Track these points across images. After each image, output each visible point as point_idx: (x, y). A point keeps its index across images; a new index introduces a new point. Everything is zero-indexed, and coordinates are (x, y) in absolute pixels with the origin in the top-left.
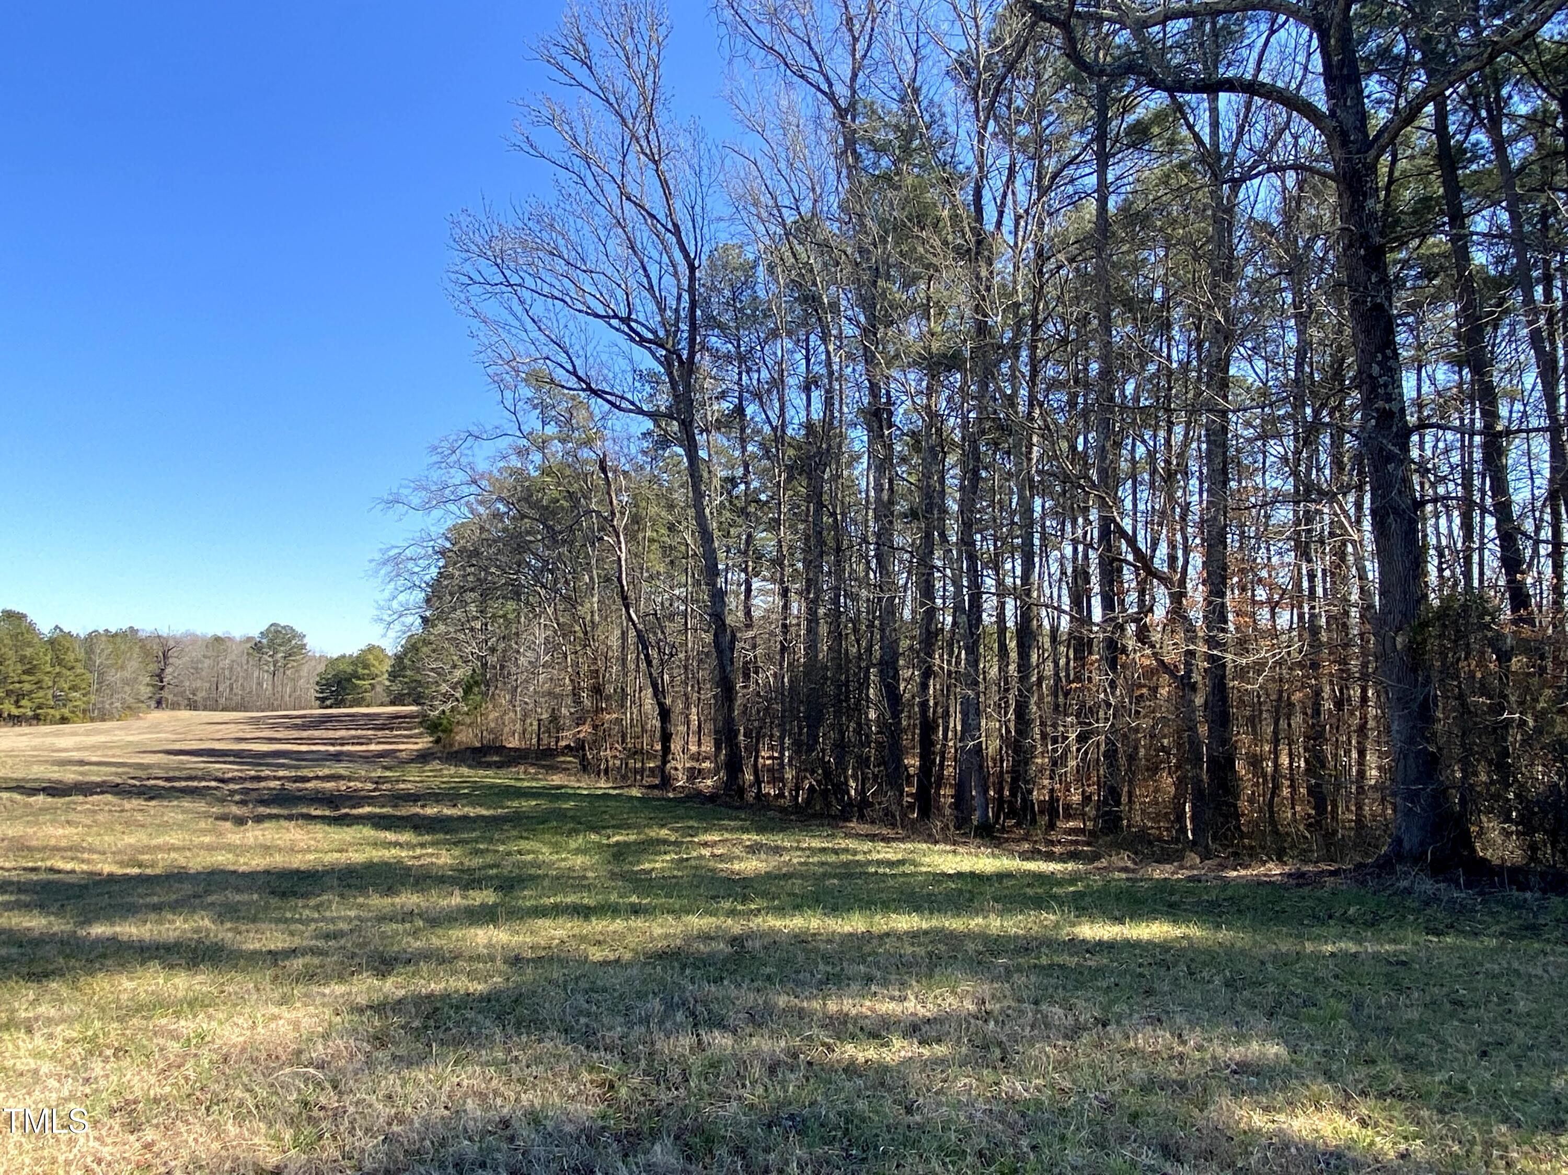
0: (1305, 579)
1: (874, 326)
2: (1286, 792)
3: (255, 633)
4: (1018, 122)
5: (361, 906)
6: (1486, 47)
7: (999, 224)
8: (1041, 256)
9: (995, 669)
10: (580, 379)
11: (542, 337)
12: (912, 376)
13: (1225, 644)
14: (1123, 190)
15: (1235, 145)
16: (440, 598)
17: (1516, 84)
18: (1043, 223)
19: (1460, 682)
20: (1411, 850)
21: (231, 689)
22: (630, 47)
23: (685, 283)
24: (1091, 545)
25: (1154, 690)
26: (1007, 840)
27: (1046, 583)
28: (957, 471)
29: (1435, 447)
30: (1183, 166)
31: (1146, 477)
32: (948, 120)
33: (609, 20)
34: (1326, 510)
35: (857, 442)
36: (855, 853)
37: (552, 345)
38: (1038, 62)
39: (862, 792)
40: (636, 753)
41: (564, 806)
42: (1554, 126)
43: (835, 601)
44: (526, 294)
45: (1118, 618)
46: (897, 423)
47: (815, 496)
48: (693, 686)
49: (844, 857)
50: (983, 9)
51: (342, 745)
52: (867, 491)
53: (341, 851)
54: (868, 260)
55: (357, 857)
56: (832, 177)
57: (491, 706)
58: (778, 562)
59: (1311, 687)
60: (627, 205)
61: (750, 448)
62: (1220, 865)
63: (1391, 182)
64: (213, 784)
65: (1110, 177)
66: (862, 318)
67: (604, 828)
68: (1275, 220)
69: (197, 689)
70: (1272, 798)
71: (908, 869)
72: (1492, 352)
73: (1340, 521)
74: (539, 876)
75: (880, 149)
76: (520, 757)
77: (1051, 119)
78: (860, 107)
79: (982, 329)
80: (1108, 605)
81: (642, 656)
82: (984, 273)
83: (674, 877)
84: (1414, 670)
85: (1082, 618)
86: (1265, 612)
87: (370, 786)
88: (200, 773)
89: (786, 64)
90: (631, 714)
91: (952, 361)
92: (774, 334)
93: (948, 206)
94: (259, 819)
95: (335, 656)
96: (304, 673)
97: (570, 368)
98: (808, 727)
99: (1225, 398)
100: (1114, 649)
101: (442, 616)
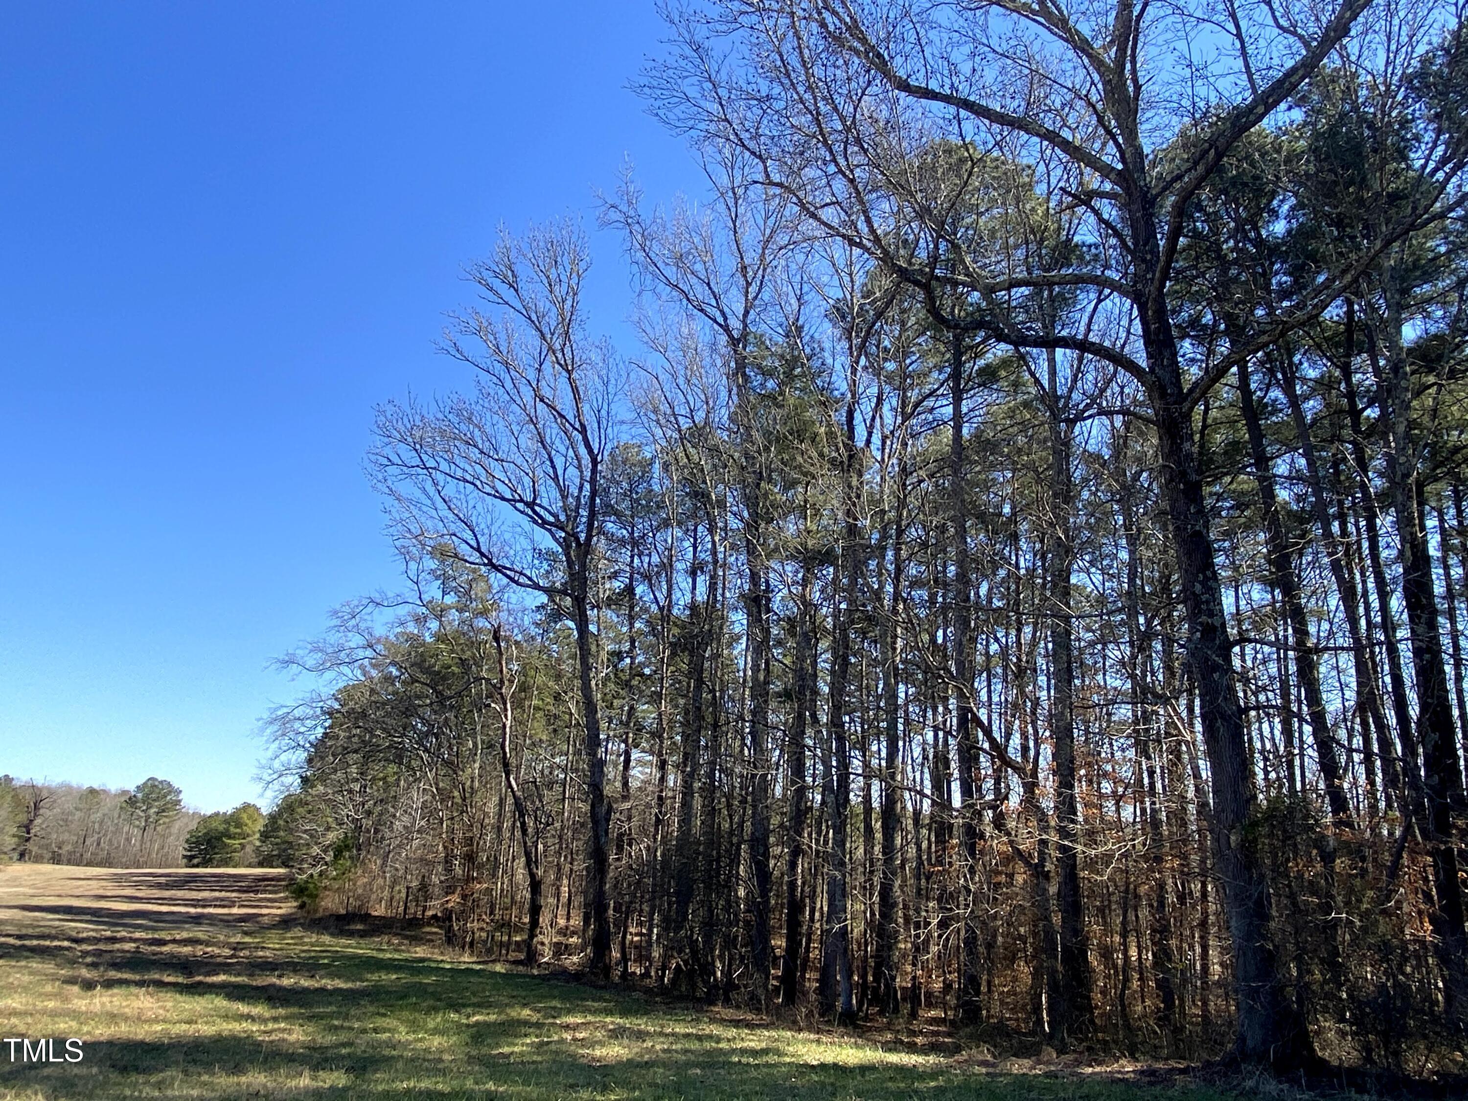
0: (1145, 775)
1: (756, 522)
2: (1135, 984)
3: (131, 787)
4: (885, 360)
5: (205, 1084)
6: (1278, 325)
7: (868, 442)
8: (905, 472)
9: (861, 850)
10: (482, 555)
11: (451, 516)
12: (789, 568)
13: (1075, 834)
14: (975, 420)
15: (1071, 390)
16: (322, 758)
17: (1305, 354)
18: (907, 444)
19: (1290, 882)
20: (1254, 1048)
21: (98, 844)
22: (553, 276)
23: (588, 474)
24: (949, 733)
25: (1011, 876)
26: (870, 1029)
27: (909, 768)
28: (828, 655)
29: (1255, 658)
30: (1026, 405)
31: (999, 671)
32: (826, 354)
33: (536, 253)
34: (1162, 712)
35: (737, 625)
36: (719, 1040)
37: (459, 523)
38: (903, 311)
39: (728, 974)
40: (504, 925)
41: (426, 981)
42: (1339, 389)
43: (711, 775)
44: (440, 477)
45: (975, 804)
46: (775, 608)
47: (696, 672)
48: (566, 857)
49: (708, 1045)
50: (858, 267)
51: (204, 906)
52: (745, 671)
53: (190, 1022)
54: (753, 464)
55: (206, 1030)
56: (724, 394)
57: (360, 872)
58: (657, 735)
59: (1155, 880)
60: (540, 405)
61: (637, 625)
62: (1076, 1060)
63: (1205, 426)
64: (66, 944)
65: (964, 410)
66: (746, 514)
67: (464, 1006)
68: (1106, 454)
69: (63, 842)
70: (1123, 991)
71: (772, 1059)
72: (1299, 576)
73: (1173, 722)
74: (393, 1057)
75: (768, 373)
76: (384, 926)
77: (914, 358)
78: (751, 338)
79: (852, 530)
80: (966, 791)
81: (518, 824)
82: (855, 482)
83: (534, 1062)
84: (1249, 869)
85: (942, 803)
86: (1110, 805)
87: (227, 952)
88: (53, 932)
89: (688, 299)
90: (502, 884)
91: (826, 557)
92: (666, 524)
93: (824, 424)
94: (109, 984)
95: (209, 813)
96: (175, 830)
97: (475, 545)
98: (678, 902)
99: (1067, 604)
100: (972, 834)
101: (323, 778)
